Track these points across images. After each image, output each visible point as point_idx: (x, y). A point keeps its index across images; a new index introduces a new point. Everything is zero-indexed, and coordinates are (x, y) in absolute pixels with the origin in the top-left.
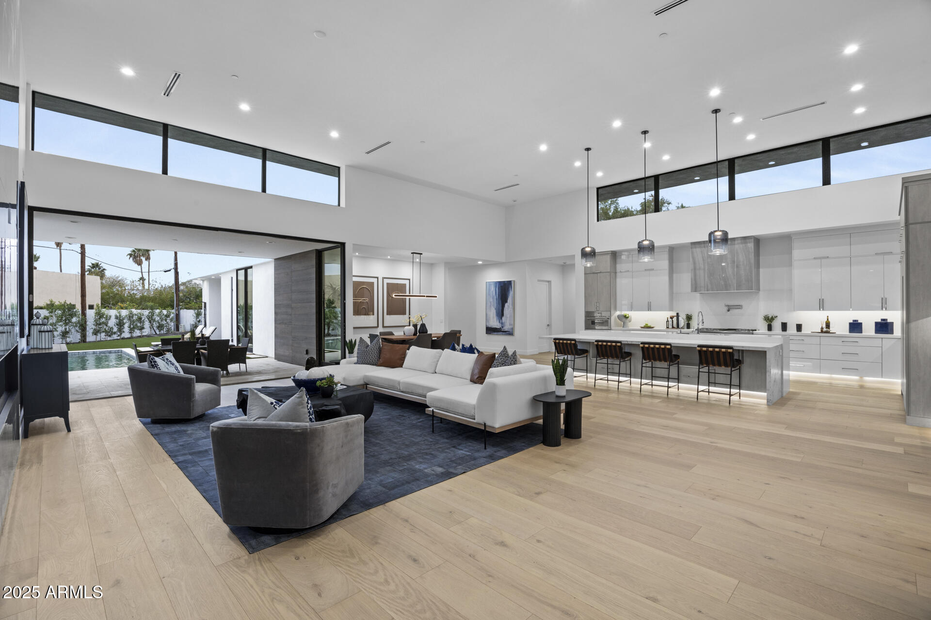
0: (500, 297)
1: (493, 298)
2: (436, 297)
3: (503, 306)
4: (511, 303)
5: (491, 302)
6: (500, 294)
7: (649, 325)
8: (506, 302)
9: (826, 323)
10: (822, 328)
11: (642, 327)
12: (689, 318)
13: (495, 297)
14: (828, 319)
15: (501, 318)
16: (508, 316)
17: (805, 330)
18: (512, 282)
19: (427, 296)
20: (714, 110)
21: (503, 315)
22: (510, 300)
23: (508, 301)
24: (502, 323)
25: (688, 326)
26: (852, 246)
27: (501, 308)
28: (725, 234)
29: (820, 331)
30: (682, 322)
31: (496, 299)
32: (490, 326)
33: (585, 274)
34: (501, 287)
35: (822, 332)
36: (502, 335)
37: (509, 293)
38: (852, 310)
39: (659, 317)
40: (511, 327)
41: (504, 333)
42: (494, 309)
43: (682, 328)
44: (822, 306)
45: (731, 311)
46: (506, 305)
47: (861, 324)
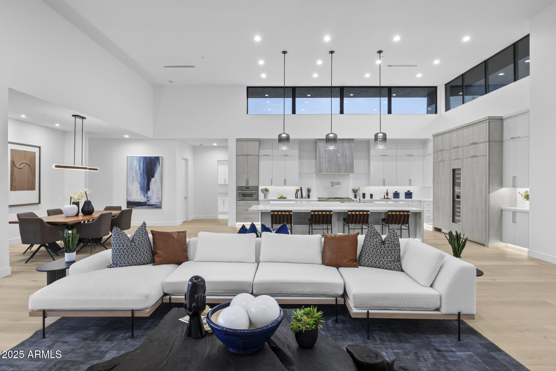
0: (145, 171)
1: (136, 172)
2: (97, 170)
3: (149, 181)
4: (158, 177)
5: (133, 177)
6: (145, 169)
7: (283, 196)
8: (153, 177)
9: (386, 193)
10: (385, 196)
11: (279, 198)
12: (309, 191)
13: (139, 172)
14: (387, 191)
15: (147, 192)
16: (155, 190)
17: (374, 198)
18: (160, 158)
19: (90, 169)
20: (378, 51)
21: (148, 189)
22: (157, 175)
23: (155, 176)
24: (147, 197)
25: (309, 197)
26: (397, 150)
27: (146, 183)
28: (385, 135)
29: (383, 198)
30: (305, 194)
31: (141, 174)
32: (132, 200)
33: (236, 155)
34: (147, 162)
35: (385, 198)
36: (148, 208)
37: (156, 169)
38: (397, 186)
39: (290, 190)
40: (159, 200)
41: (149, 207)
42: (137, 183)
43: (305, 198)
44: (384, 184)
45: (334, 186)
46: (153, 180)
47: (399, 193)
